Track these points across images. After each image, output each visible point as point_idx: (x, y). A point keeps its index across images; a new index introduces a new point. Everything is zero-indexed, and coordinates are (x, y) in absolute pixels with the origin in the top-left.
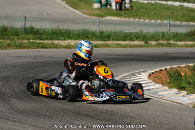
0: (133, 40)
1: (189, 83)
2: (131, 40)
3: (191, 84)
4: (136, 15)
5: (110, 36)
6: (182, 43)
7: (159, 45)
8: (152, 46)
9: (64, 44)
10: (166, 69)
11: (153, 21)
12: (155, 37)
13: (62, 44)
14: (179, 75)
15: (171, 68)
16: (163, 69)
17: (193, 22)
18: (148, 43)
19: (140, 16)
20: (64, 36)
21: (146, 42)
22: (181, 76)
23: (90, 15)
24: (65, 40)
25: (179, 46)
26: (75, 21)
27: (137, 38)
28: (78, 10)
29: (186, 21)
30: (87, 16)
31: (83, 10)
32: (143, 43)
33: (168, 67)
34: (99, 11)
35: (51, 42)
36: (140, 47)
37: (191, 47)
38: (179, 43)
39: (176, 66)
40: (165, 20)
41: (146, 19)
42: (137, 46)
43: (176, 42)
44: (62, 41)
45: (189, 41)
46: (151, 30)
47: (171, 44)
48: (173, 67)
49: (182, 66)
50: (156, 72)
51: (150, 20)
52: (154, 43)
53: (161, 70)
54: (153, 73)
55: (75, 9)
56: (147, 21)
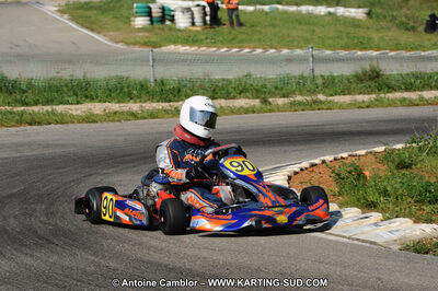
0: (234, 98)
1: (385, 193)
2: (228, 96)
3: (389, 195)
4: (233, 39)
5: (179, 91)
6: (347, 99)
7: (294, 106)
8: (279, 109)
9: (78, 112)
10: (324, 162)
11: (272, 51)
12: (282, 88)
13: (74, 113)
14: (360, 175)
15: (335, 159)
16: (317, 161)
17: (361, 50)
18: (270, 103)
19: (242, 41)
20: (75, 94)
21: (265, 101)
22: (365, 177)
23: (127, 44)
24: (78, 103)
25: (341, 107)
26: (98, 58)
27: (241, 92)
28: (98, 33)
29: (346, 47)
30: (120, 46)
31: (111, 33)
32: (257, 102)
33: (329, 158)
34: (147, 34)
35: (48, 108)
36: (254, 112)
37: (368, 107)
38: (337, 99)
39: (345, 155)
40: (298, 48)
41: (255, 48)
42: (247, 111)
43: (331, 98)
44: (73, 107)
45: (360, 93)
46: (270, 73)
47: (321, 102)
48: (339, 156)
49: (359, 153)
50: (302, 170)
51: (266, 49)
52: (281, 101)
53: (313, 165)
54: (296, 173)
55: (92, 30)
56: (259, 51)
